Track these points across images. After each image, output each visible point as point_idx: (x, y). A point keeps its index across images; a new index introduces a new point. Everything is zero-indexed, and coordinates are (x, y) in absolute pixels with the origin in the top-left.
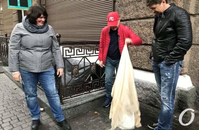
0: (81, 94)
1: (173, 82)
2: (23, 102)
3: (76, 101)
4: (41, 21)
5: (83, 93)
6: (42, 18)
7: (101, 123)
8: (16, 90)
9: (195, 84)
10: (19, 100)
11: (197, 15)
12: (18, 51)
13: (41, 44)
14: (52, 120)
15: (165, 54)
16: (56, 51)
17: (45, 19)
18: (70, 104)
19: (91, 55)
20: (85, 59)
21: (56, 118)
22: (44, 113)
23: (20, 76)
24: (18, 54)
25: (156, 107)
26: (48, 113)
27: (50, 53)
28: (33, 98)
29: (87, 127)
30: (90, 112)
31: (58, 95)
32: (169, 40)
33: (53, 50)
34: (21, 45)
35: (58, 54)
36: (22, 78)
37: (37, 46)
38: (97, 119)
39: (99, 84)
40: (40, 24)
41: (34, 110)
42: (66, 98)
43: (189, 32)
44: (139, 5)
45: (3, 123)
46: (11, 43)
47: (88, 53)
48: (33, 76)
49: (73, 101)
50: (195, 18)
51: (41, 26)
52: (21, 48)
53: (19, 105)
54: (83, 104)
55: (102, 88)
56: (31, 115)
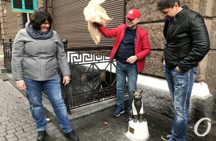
0: (90, 103)
1: (187, 91)
2: (29, 112)
3: (84, 111)
4: (46, 26)
5: (92, 103)
6: (46, 23)
7: (111, 134)
8: (21, 98)
9: (212, 92)
10: (24, 109)
11: (214, 18)
12: (22, 58)
13: (46, 51)
14: (59, 132)
15: (177, 60)
16: (61, 58)
17: (50, 25)
18: (78, 114)
19: (100, 61)
20: (94, 65)
21: (63, 129)
22: (51, 124)
23: (25, 85)
24: (21, 61)
25: (171, 117)
26: (55, 124)
27: (55, 60)
28: (38, 108)
29: (96, 139)
30: (99, 122)
31: (65, 105)
32: (181, 45)
33: (59, 57)
34: (24, 52)
35: (64, 61)
36: (26, 87)
37: (41, 53)
38: (106, 129)
39: (109, 93)
40: (45, 30)
41: (39, 121)
42: (74, 107)
43: (206, 37)
44: (152, 7)
45: (7, 134)
46: (14, 51)
47: (96, 59)
48: (37, 84)
49: (81, 111)
50: (212, 21)
51: (45, 32)
52: (25, 55)
53: (24, 115)
54: (92, 114)
55: (112, 97)
56: (37, 126)
